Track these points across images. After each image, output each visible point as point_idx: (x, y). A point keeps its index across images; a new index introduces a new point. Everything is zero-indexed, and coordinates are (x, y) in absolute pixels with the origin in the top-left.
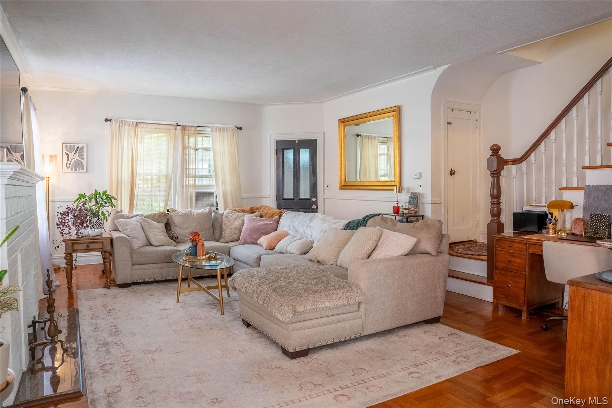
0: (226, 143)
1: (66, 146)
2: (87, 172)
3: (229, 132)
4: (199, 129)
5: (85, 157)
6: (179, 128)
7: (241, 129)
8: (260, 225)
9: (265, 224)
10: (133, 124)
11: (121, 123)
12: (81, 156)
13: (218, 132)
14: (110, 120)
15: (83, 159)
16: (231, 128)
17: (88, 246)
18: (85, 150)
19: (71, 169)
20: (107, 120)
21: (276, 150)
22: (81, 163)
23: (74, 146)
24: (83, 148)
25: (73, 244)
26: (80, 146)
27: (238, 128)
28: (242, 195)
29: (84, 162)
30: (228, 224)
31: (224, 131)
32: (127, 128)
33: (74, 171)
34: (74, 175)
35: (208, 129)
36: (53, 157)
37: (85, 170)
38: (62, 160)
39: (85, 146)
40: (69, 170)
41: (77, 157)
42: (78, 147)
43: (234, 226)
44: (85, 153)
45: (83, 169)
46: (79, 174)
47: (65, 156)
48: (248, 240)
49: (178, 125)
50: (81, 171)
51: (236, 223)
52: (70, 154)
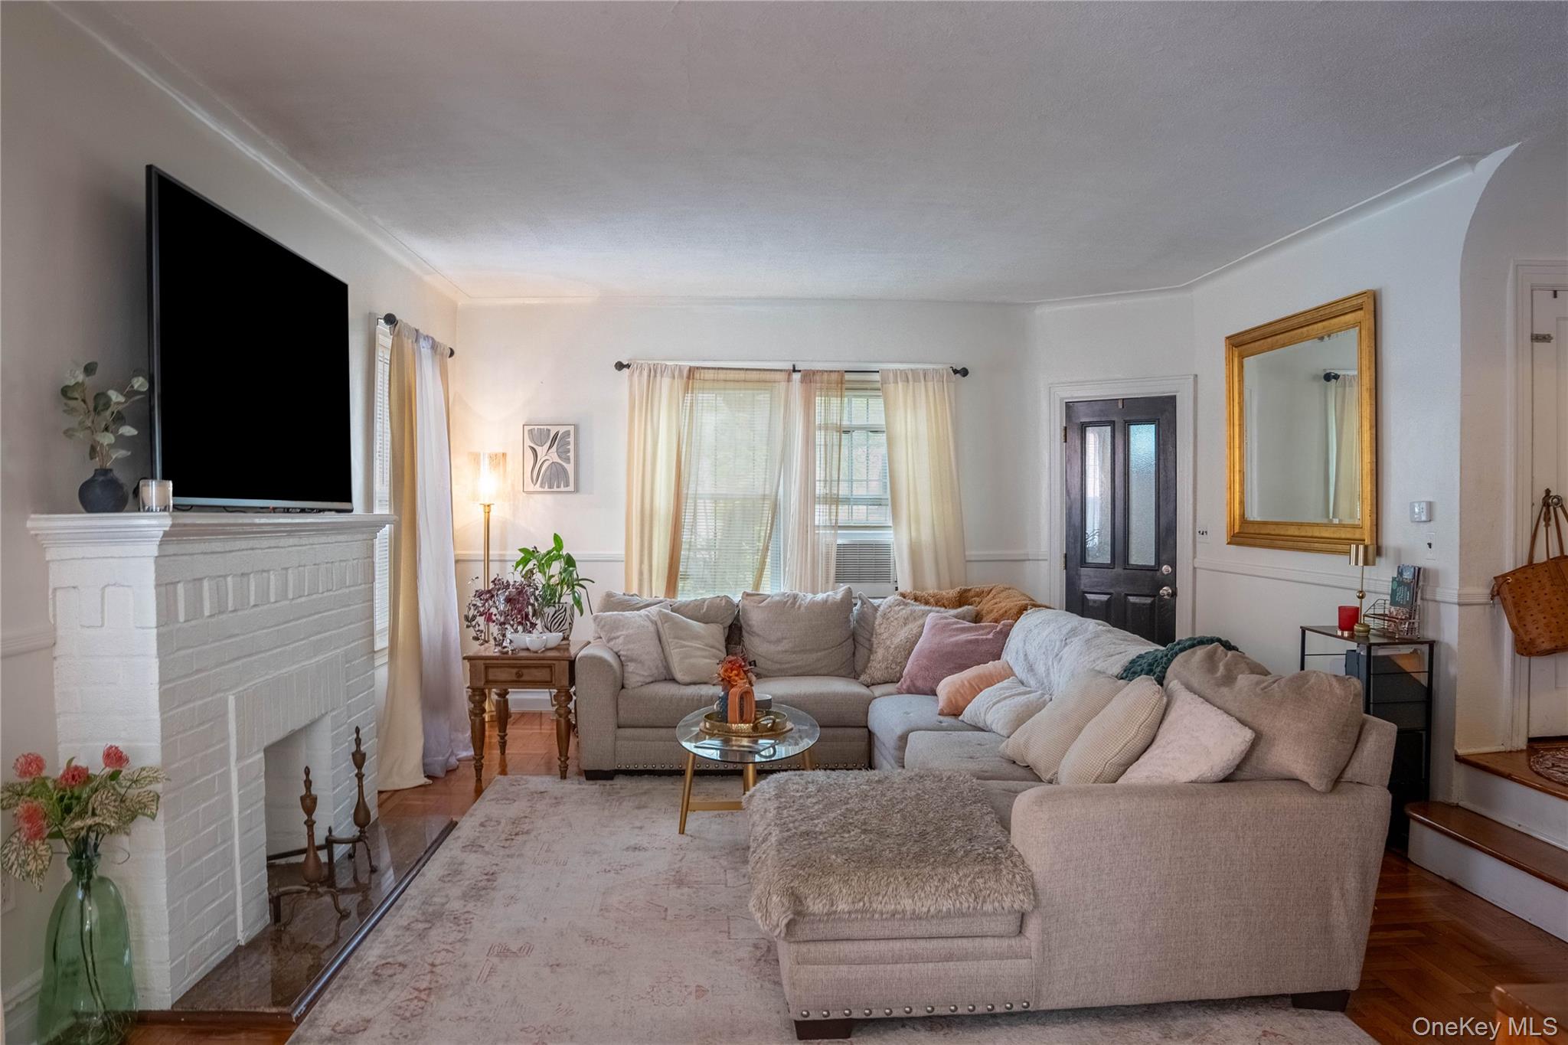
0: (922, 413)
1: (531, 431)
2: (577, 490)
3: (930, 384)
4: (848, 377)
5: (571, 455)
6: (796, 376)
7: (964, 372)
8: (956, 644)
9: (970, 642)
10: (680, 371)
11: (654, 372)
12: (563, 453)
13: (900, 384)
14: (628, 366)
15: (568, 460)
16: (936, 371)
17: (519, 675)
18: (571, 439)
19: (542, 486)
20: (620, 366)
21: (1066, 428)
22: (565, 470)
23: (549, 430)
24: (567, 433)
25: (487, 667)
26: (562, 430)
27: (956, 372)
28: (967, 553)
29: (570, 468)
30: (885, 636)
31: (916, 380)
32: (666, 381)
33: (546, 489)
34: (549, 497)
35: (876, 377)
36: (499, 459)
37: (571, 488)
38: (518, 464)
39: (571, 429)
40: (538, 488)
41: (554, 456)
42: (557, 434)
43: (897, 641)
44: (571, 447)
45: (567, 485)
46: (559, 496)
47: (529, 454)
48: (920, 683)
49: (794, 371)
50: (562, 489)
51: (903, 634)
52: (539, 449)
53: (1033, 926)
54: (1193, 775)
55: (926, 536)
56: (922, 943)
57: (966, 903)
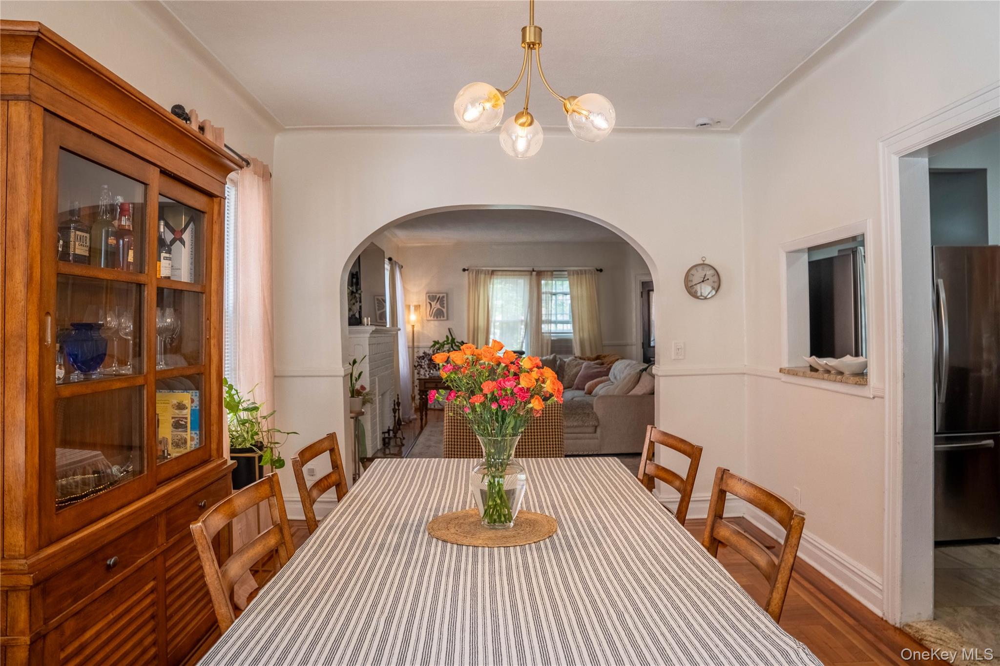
0: (584, 287)
1: (429, 296)
2: (448, 319)
3: (587, 276)
4: (554, 273)
5: (445, 305)
6: (534, 273)
7: (601, 270)
8: (593, 372)
9: (598, 372)
10: (488, 272)
11: (478, 272)
12: (442, 305)
13: (575, 276)
14: (467, 270)
15: (444, 307)
16: (590, 270)
18: (445, 299)
19: (434, 317)
20: (464, 270)
21: (642, 293)
22: (443, 311)
23: (436, 296)
24: (443, 297)
25: (425, 383)
26: (441, 295)
27: (597, 270)
28: (603, 342)
29: (445, 310)
30: (569, 371)
31: (582, 274)
32: (482, 276)
33: (435, 319)
34: (436, 323)
35: (566, 273)
36: (417, 307)
37: (445, 318)
38: (425, 310)
39: (445, 295)
40: (432, 318)
41: (438, 306)
42: (439, 297)
43: (572, 373)
44: (445, 302)
45: (444, 317)
46: (440, 322)
47: (429, 305)
48: (580, 387)
49: (533, 271)
50: (442, 318)
51: (575, 370)
52: (432, 303)
53: (599, 430)
54: (642, 393)
55: (586, 336)
56: (569, 435)
57: (580, 423)
